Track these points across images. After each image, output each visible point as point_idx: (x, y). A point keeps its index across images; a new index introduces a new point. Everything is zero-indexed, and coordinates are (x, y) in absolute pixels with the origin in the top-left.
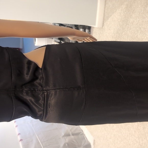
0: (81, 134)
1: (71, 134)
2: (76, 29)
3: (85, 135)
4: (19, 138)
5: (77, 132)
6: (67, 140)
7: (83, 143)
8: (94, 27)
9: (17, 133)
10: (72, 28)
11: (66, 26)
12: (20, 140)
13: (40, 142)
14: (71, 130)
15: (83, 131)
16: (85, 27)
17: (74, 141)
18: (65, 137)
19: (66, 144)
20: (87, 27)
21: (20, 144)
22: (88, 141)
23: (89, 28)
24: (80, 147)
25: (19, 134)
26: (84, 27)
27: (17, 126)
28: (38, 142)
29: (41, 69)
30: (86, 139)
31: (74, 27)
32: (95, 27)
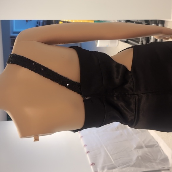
0: (156, 146)
1: (144, 146)
2: (146, 24)
3: (160, 147)
4: (85, 150)
5: (151, 144)
6: (140, 152)
7: (159, 157)
8: (168, 21)
9: (83, 145)
10: (141, 23)
11: (134, 22)
12: (87, 152)
13: (109, 154)
14: (143, 142)
15: (158, 143)
16: (158, 22)
17: (148, 154)
18: (138, 150)
19: (140, 158)
20: (160, 22)
21: (88, 156)
22: (165, 155)
23: (163, 22)
24: (156, 160)
25: (85, 146)
26: (156, 22)
27: (82, 137)
28: (107, 155)
29: (131, 72)
30: (162, 152)
31: (144, 23)
32: (170, 21)
